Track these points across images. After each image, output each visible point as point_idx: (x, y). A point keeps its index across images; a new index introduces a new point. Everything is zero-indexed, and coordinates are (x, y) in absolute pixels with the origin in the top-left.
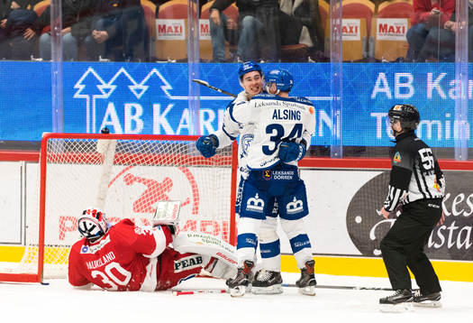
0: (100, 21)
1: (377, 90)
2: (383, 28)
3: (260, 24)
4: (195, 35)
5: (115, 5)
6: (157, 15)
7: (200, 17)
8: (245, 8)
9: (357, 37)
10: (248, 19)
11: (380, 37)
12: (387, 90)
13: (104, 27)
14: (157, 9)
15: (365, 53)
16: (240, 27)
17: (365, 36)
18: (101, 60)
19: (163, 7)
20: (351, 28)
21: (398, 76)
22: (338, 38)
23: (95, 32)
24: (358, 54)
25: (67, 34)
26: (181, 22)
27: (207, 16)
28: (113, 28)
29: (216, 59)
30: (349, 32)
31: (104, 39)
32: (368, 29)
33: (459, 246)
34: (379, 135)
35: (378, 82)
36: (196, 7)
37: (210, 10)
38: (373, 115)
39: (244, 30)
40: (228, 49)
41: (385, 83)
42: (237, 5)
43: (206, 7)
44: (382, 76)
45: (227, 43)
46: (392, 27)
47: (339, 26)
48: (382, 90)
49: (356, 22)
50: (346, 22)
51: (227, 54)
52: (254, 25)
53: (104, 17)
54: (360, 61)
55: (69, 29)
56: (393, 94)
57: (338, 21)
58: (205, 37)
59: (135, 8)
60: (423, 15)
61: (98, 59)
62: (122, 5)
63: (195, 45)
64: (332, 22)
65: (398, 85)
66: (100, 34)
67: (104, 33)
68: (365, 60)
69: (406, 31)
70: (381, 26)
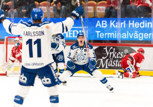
0: (24, 7)
1: (97, 25)
2: (99, 9)
3: (66, 8)
4: (49, 11)
5: (28, 3)
6: (39, 5)
7: (50, 6)
8: (63, 4)
9: (92, 11)
10: (63, 7)
11: (98, 11)
12: (100, 25)
13: (25, 9)
14: (39, 4)
15: (94, 16)
16: (61, 9)
17: (94, 11)
18: (24, 17)
19: (41, 3)
20: (90, 9)
21: (103, 21)
22: (87, 12)
23: (23, 10)
24: (92, 16)
25: (15, 11)
26: (46, 7)
27: (52, 6)
28: (27, 9)
29: (55, 17)
30: (90, 10)
31: (25, 12)
32: (95, 9)
33: (119, 66)
34: (98, 37)
35: (97, 23)
36: (49, 3)
37: (53, 4)
38: (96, 32)
39: (62, 10)
40: (58, 14)
41: (99, 23)
42: (60, 3)
43: (52, 3)
44: (98, 21)
45: (58, 13)
46: (101, 9)
47: (87, 8)
48: (98, 25)
49: (92, 7)
50: (89, 7)
51: (58, 16)
52: (65, 8)
53: (25, 6)
54: (93, 18)
55: (16, 9)
56: (101, 26)
57: (87, 7)
58: (52, 11)
59: (33, 4)
60: (109, 5)
61: (23, 17)
62: (30, 3)
63: (49, 13)
64: (85, 7)
65: (103, 24)
66: (24, 11)
67: (25, 10)
68: (94, 17)
69: (105, 10)
70: (98, 9)
